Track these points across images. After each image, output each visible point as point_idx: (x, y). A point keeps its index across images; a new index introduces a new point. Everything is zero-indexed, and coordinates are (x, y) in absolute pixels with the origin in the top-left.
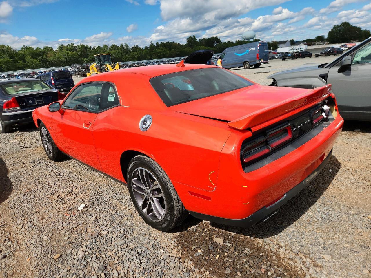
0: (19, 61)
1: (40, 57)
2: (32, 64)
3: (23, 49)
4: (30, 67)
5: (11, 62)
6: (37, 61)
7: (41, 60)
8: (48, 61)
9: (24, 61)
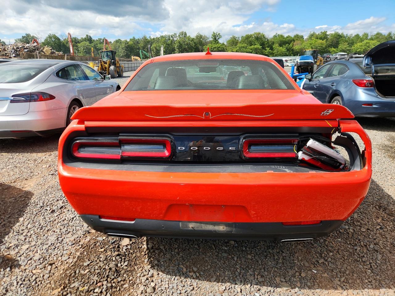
0: (267, 48)
1: (287, 45)
2: (277, 52)
3: (275, 36)
4: (275, 55)
5: (260, 49)
6: (283, 49)
7: (287, 48)
8: (293, 50)
9: (272, 49)
